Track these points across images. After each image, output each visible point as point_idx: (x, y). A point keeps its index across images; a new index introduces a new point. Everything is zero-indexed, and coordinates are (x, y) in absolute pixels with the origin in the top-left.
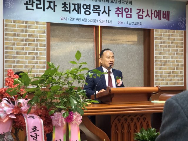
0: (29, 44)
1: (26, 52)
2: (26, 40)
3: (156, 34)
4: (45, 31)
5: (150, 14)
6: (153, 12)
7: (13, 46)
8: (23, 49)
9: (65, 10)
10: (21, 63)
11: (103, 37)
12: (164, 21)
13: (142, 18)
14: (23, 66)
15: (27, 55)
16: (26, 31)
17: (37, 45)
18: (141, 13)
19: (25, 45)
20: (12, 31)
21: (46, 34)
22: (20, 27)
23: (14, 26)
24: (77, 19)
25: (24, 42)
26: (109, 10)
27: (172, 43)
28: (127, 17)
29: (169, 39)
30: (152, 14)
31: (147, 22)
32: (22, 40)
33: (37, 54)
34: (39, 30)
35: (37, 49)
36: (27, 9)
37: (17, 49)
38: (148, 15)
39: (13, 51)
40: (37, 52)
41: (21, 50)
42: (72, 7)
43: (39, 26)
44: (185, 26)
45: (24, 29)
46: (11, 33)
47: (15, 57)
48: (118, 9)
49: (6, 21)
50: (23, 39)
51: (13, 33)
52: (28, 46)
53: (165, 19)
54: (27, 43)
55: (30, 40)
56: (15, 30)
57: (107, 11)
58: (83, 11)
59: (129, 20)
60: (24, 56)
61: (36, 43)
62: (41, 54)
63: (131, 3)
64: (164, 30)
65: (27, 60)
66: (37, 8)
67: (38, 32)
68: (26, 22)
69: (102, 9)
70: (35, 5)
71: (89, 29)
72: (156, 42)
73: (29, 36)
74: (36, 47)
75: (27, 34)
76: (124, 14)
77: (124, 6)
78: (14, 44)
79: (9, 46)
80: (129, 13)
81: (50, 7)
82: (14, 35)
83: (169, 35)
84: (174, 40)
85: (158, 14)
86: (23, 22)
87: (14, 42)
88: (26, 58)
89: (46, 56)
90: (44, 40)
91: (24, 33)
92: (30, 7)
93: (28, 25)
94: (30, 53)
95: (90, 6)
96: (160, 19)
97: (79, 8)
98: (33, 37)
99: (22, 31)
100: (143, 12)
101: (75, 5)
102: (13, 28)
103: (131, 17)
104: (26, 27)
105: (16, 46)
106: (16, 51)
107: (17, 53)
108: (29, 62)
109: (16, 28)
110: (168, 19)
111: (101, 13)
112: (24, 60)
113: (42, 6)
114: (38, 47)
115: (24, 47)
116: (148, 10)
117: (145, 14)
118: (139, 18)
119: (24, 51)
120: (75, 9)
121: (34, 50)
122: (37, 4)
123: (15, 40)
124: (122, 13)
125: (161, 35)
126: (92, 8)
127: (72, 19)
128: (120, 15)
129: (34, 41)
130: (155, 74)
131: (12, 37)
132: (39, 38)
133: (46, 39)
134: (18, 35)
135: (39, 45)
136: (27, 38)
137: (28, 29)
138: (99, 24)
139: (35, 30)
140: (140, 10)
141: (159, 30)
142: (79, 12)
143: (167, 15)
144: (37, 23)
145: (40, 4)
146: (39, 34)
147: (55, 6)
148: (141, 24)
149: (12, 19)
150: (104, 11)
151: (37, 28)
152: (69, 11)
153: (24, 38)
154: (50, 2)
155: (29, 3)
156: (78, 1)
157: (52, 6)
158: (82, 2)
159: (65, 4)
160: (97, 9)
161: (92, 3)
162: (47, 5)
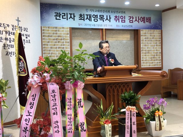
0: (58, 42)
1: (57, 47)
2: (56, 39)
3: (142, 32)
4: (68, 33)
5: (137, 20)
6: (140, 18)
7: (48, 43)
8: (55, 45)
9: (81, 19)
10: (54, 54)
11: (106, 36)
12: (147, 24)
13: (133, 22)
14: (55, 56)
15: (58, 49)
16: (56, 34)
17: (63, 42)
18: (131, 19)
19: (56, 42)
20: (47, 34)
21: (69, 35)
22: (52, 31)
23: (49, 31)
24: (89, 25)
25: (55, 41)
26: (110, 18)
27: (153, 38)
28: (122, 22)
29: (151, 36)
30: (139, 19)
31: (135, 25)
32: (54, 39)
33: (63, 48)
34: (64, 32)
35: (64, 45)
36: (56, 19)
37: (51, 45)
38: (136, 20)
39: (48, 46)
40: (64, 46)
41: (53, 46)
42: (86, 17)
43: (64, 30)
44: (162, 27)
45: (55, 32)
46: (47, 35)
47: (50, 51)
48: (116, 17)
49: (44, 27)
50: (55, 39)
51: (48, 35)
52: (58, 43)
53: (148, 23)
54: (57, 41)
55: (59, 39)
56: (49, 33)
57: (109, 18)
58: (93, 19)
59: (124, 24)
60: (56, 49)
61: (63, 41)
62: (66, 48)
63: (124, 12)
64: (148, 30)
65: (57, 52)
66: (63, 18)
67: (64, 34)
68: (56, 28)
69: (105, 17)
70: (61, 16)
71: (98, 31)
72: (142, 38)
73: (58, 36)
74: (63, 44)
75: (57, 35)
76: (120, 20)
77: (120, 15)
78: (49, 42)
79: (46, 43)
80: (124, 19)
81: (71, 17)
83: (151, 33)
84: (154, 36)
85: (143, 20)
86: (54, 28)
87: (49, 41)
88: (57, 51)
89: (69, 50)
90: (68, 39)
91: (55, 35)
92: (58, 18)
93: (57, 29)
94: (59, 48)
95: (97, 15)
96: (144, 22)
97: (90, 17)
98: (61, 37)
99: (54, 34)
100: (133, 18)
101: (87, 15)
102: (48, 32)
103: (125, 22)
104: (56, 31)
105: (50, 43)
106: (50, 46)
107: (51, 48)
109: (50, 32)
110: (150, 22)
111: (104, 20)
112: (56, 52)
113: (66, 17)
114: (65, 43)
115: (55, 44)
116: (136, 17)
117: (134, 20)
118: (130, 22)
119: (56, 46)
120: (87, 18)
121: (62, 46)
122: (63, 16)
123: (50, 39)
124: (119, 20)
125: (146, 33)
126: (99, 17)
127: (86, 25)
128: (117, 21)
129: (61, 39)
130: (142, 59)
131: (48, 38)
132: (64, 38)
133: (69, 38)
134: (51, 36)
135: (65, 42)
136: (57, 38)
137: (57, 32)
138: (104, 28)
139: (62, 32)
140: (131, 17)
141: (144, 30)
142: (90, 20)
143: (149, 20)
144: (63, 28)
145: (65, 16)
146: (64, 35)
147: (74, 16)
148: (132, 26)
149: (47, 26)
150: (107, 19)
151: (63, 31)
152: (84, 19)
153: (55, 38)
154: (71, 14)
155: (58, 15)
156: (89, 13)
157: (72, 16)
158: (92, 13)
159: (81, 15)
160: (102, 18)
161: (99, 14)
162: (69, 16)
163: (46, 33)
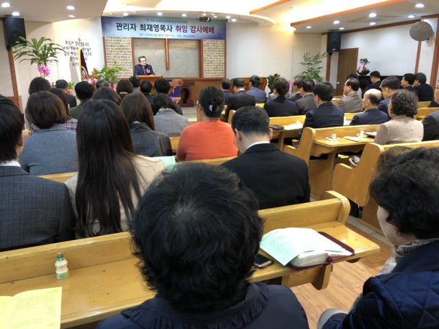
0: (121, 51)
1: (120, 56)
2: (119, 49)
3: (205, 42)
4: (130, 43)
5: (200, 30)
6: (202, 28)
8: (117, 54)
9: (142, 29)
11: (170, 45)
12: (210, 33)
13: (195, 32)
15: (120, 58)
18: (193, 29)
21: (131, 45)
22: (115, 41)
23: (111, 41)
24: (150, 35)
27: (216, 48)
28: (184, 32)
29: (214, 46)
31: (198, 35)
36: (118, 29)
37: (114, 54)
38: (198, 30)
39: (112, 55)
42: (147, 27)
44: (225, 36)
48: (177, 27)
49: (106, 37)
50: (117, 48)
51: (111, 45)
55: (121, 48)
57: (170, 28)
58: (154, 29)
59: (185, 34)
61: (125, 50)
62: (129, 57)
63: (186, 22)
64: (210, 40)
66: (124, 28)
69: (166, 27)
71: (160, 41)
72: (205, 48)
73: (121, 46)
75: (119, 45)
76: (182, 30)
77: (182, 25)
78: (112, 52)
80: (185, 29)
81: (132, 27)
83: (214, 43)
84: (218, 46)
85: (206, 29)
89: (132, 59)
91: (117, 45)
92: (120, 28)
94: (122, 57)
95: (158, 25)
96: (207, 32)
97: (151, 27)
98: (123, 47)
100: (195, 28)
101: (148, 25)
103: (186, 32)
109: (113, 42)
110: (213, 32)
111: (166, 30)
113: (127, 27)
116: (198, 27)
117: (196, 30)
118: (192, 32)
119: (118, 56)
122: (124, 26)
123: (112, 49)
125: (209, 43)
126: (160, 27)
127: (147, 35)
128: (179, 31)
131: (110, 47)
132: (126, 47)
133: (131, 48)
134: (114, 46)
135: (127, 52)
138: (166, 37)
140: (193, 27)
141: (207, 40)
142: (151, 30)
143: (212, 30)
144: (125, 38)
147: (135, 27)
148: (194, 36)
149: (110, 36)
150: (168, 29)
152: (145, 30)
154: (132, 25)
155: (119, 25)
156: (150, 23)
157: (134, 26)
158: (153, 23)
159: (142, 25)
160: (163, 28)
161: (160, 24)
162: (130, 26)
163: (109, 43)
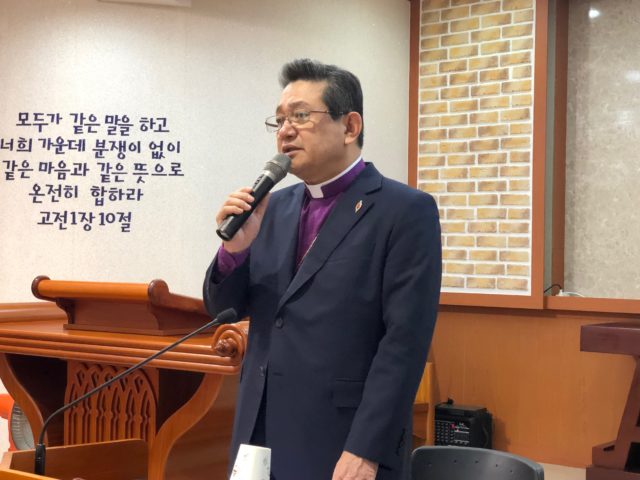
7: (440, 168)
8: (464, 174)
10: (458, 217)
14: (463, 224)
20: (437, 125)
25: (469, 153)
32: (463, 148)
33: (502, 186)
34: (511, 109)
41: (459, 177)
43: (510, 96)
46: (435, 129)
50: (465, 144)
51: (440, 128)
52: (480, 163)
54: (476, 154)
55: (484, 143)
56: (446, 122)
60: (467, 195)
61: (500, 151)
65: (475, 209)
68: (475, 92)
74: (499, 166)
75: (477, 126)
79: (428, 168)
82: (443, 134)
86: (465, 94)
87: (442, 155)
88: (474, 201)
90: (525, 141)
91: (469, 126)
93: (479, 99)
98: (492, 135)
99: (463, 120)
102: (440, 115)
104: (474, 106)
105: (447, 167)
106: (445, 182)
107: (450, 188)
108: (482, 214)
109: (448, 114)
112: (468, 207)
114: (509, 164)
115: (468, 167)
119: (468, 180)
123: (445, 148)
129: (494, 145)
131: (438, 143)
132: (509, 136)
135: (508, 159)
136: (477, 139)
137: (478, 112)
139: (499, 110)
146: (509, 124)
153: (468, 141)
